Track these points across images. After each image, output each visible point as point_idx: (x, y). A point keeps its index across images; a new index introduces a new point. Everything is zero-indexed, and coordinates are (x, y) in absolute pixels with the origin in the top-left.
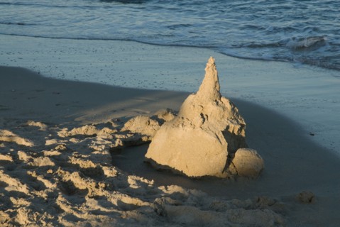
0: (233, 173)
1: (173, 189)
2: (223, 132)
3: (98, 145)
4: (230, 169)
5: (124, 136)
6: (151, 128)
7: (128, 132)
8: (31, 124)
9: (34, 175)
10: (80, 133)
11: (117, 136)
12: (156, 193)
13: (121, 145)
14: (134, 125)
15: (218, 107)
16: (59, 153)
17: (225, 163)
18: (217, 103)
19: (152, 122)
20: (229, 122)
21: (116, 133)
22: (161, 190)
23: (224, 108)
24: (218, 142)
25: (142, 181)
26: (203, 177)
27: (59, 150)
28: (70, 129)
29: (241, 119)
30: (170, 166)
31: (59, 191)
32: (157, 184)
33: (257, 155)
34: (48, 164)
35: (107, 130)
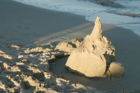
0: (109, 75)
1: (79, 86)
2: (104, 55)
3: (43, 58)
4: (108, 73)
5: (56, 53)
6: (69, 48)
7: (58, 50)
8: (13, 46)
9: (9, 78)
10: (35, 51)
11: (53, 53)
12: (70, 88)
13: (54, 58)
14: (61, 47)
15: (101, 42)
16: (23, 64)
17: (105, 70)
18: (101, 39)
19: (69, 46)
20: (107, 49)
21: (52, 51)
22: (73, 86)
23: (104, 42)
24: (101, 60)
25: (63, 81)
26: (94, 77)
27: (24, 62)
28: (31, 49)
29: (113, 47)
30: (78, 71)
31: (21, 88)
32: (71, 82)
33: (121, 66)
34: (17, 71)
35: (48, 49)
